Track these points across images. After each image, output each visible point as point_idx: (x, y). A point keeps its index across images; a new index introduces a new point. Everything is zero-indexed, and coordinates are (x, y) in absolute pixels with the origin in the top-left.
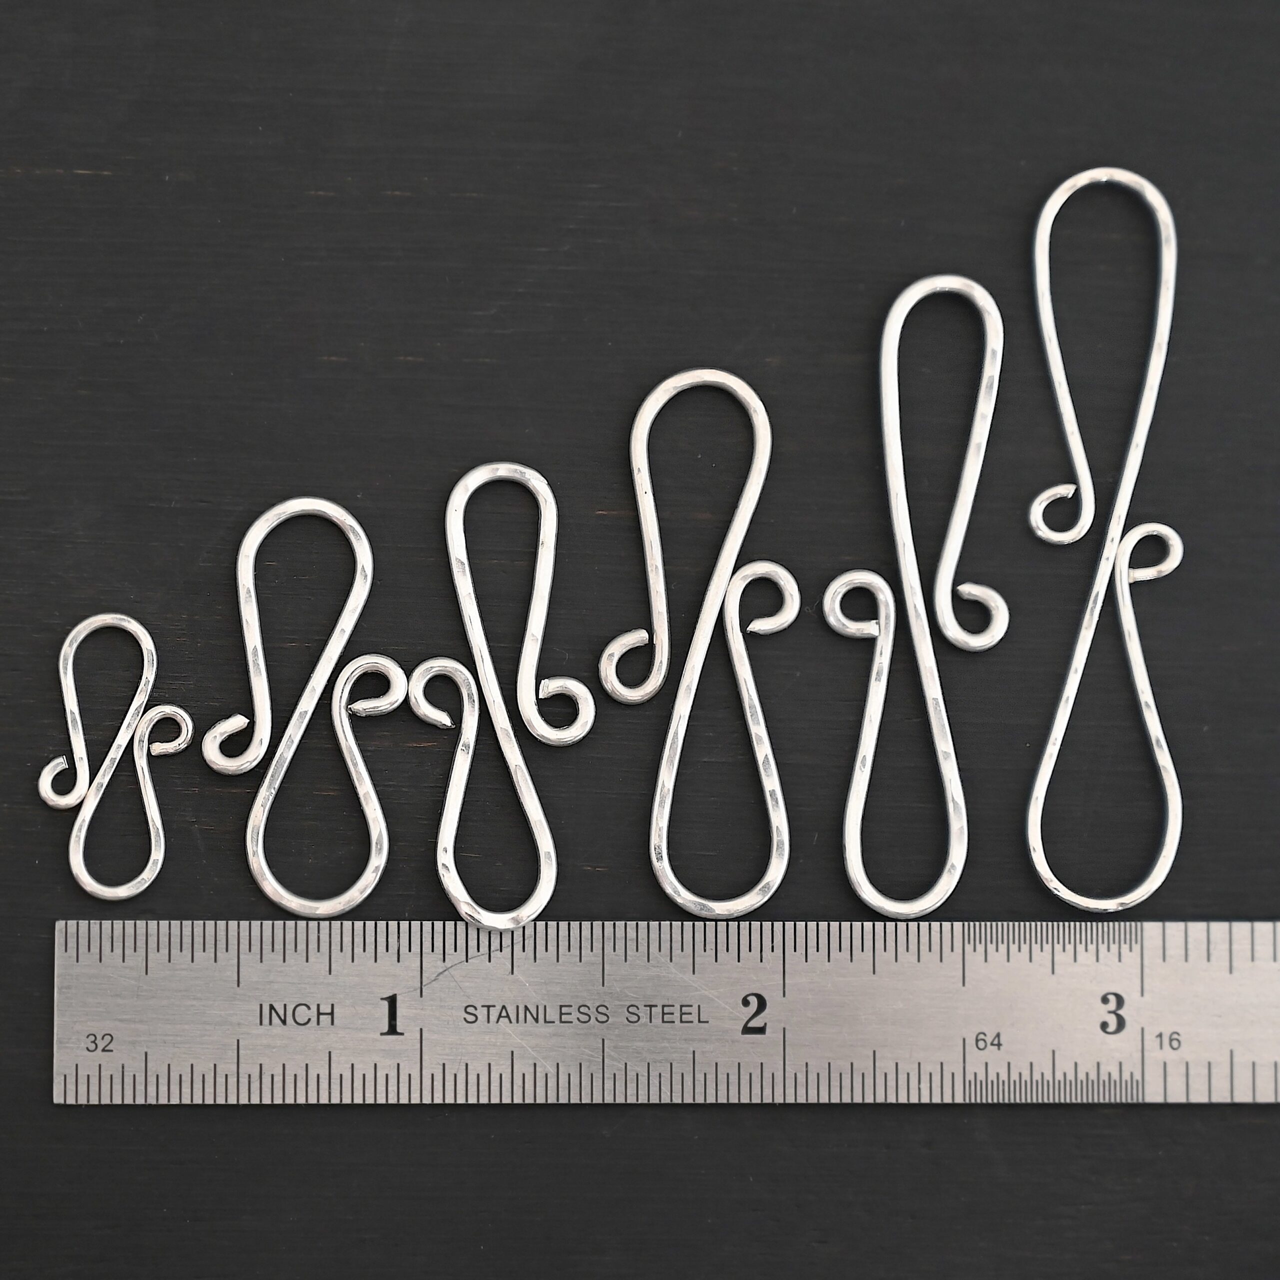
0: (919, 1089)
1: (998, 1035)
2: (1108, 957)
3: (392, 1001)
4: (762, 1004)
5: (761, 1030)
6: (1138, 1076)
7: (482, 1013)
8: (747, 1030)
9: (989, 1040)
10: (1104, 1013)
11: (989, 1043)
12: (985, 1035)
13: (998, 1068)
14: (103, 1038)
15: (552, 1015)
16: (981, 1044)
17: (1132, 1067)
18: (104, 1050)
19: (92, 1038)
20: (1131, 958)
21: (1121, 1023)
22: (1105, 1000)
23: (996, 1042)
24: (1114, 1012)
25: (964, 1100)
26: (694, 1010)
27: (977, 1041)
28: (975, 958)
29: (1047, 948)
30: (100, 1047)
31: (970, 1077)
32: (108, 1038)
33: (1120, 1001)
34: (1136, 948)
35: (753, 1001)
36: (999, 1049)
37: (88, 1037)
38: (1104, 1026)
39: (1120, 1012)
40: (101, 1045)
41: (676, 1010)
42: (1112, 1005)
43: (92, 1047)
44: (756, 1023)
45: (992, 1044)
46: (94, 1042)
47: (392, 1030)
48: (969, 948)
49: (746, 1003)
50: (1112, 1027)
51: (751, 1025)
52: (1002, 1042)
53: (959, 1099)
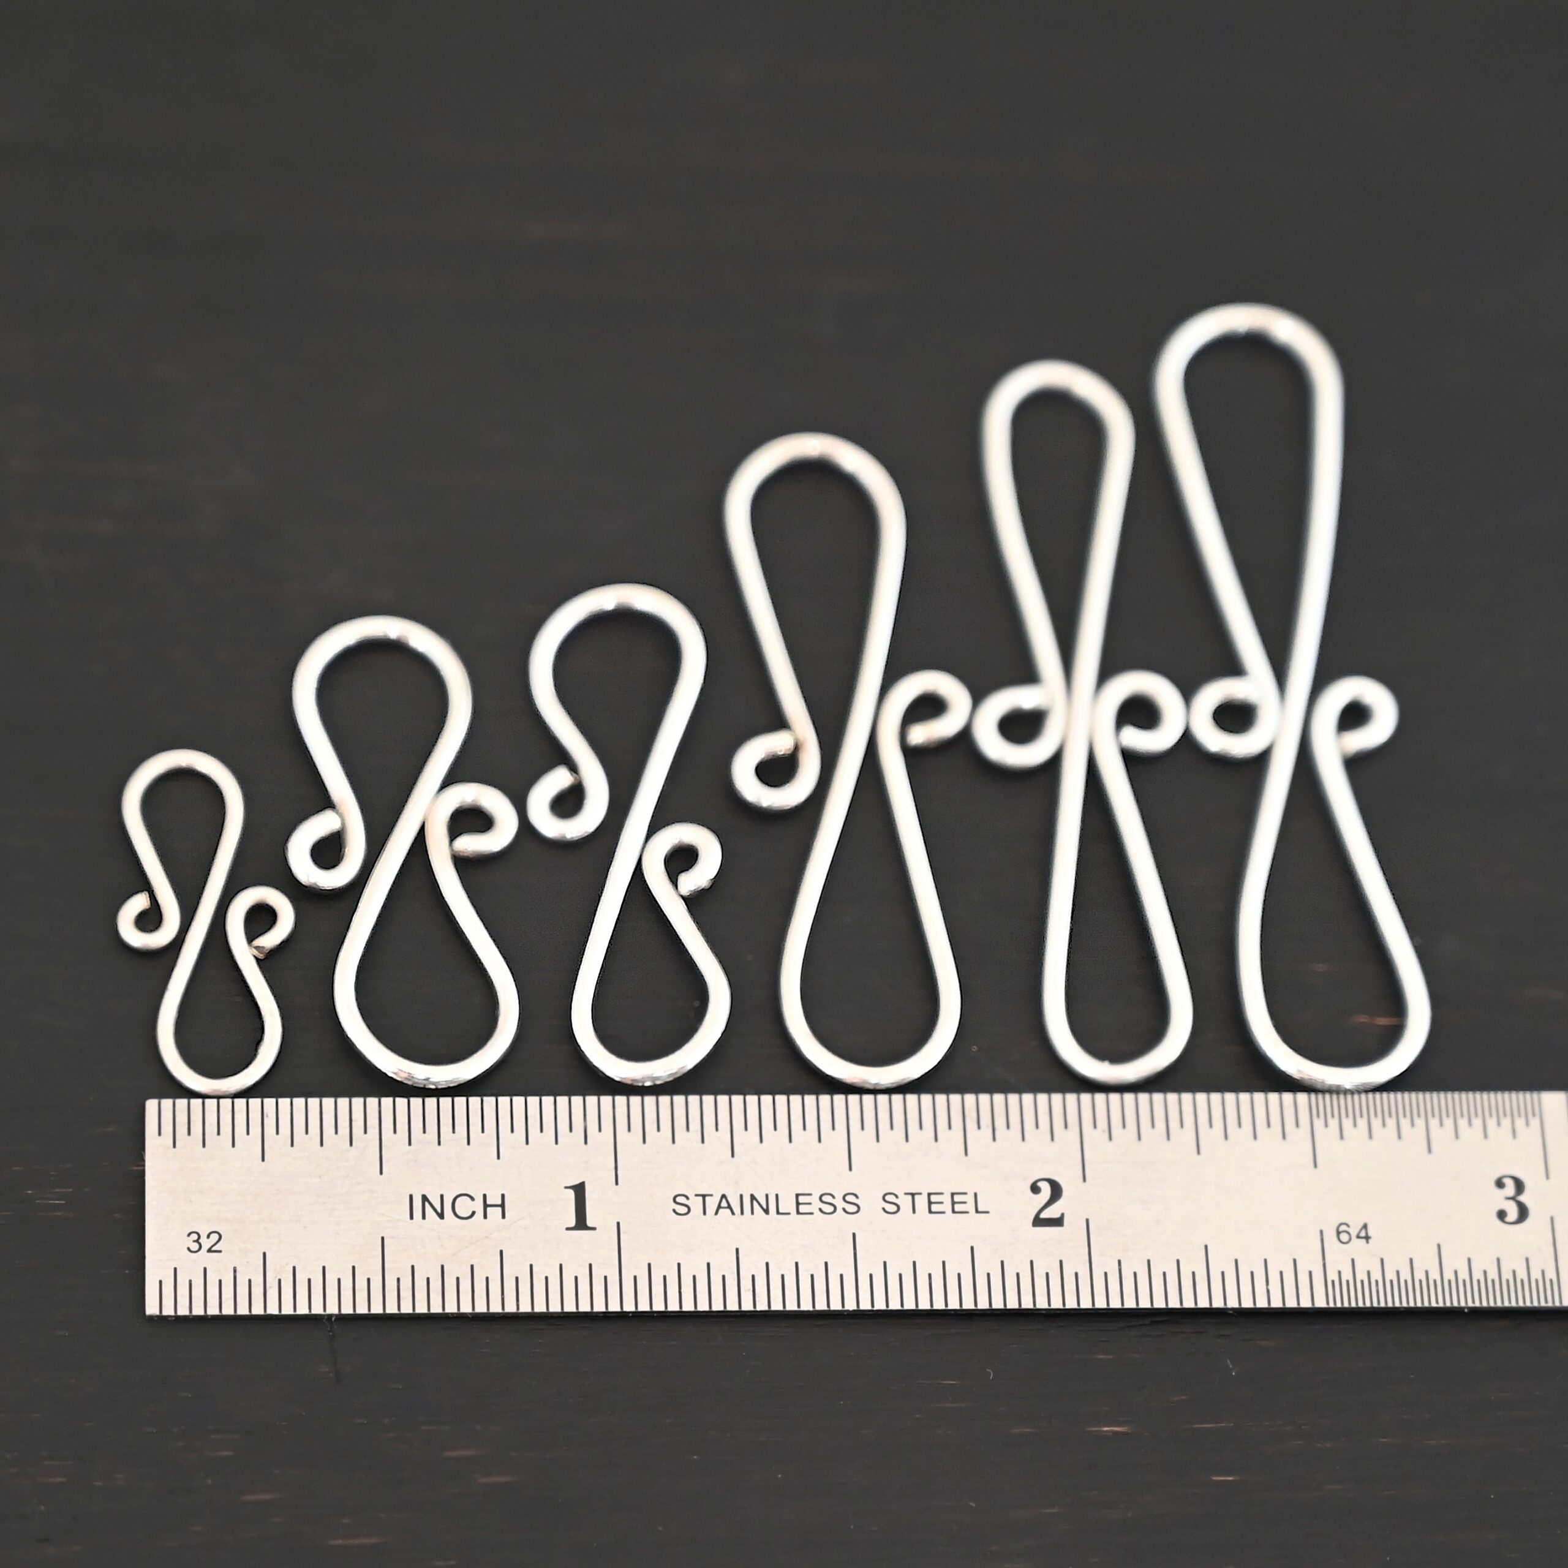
0: (1268, 1291)
1: (1365, 1226)
2: (1499, 1133)
3: (579, 1190)
4: (1056, 1191)
5: (1058, 1222)
6: (1551, 1274)
7: (696, 1204)
8: (1038, 1222)
9: (1354, 1232)
10: (1501, 1200)
11: (1354, 1235)
12: (1348, 1226)
13: (1367, 1264)
14: (208, 1237)
15: (787, 1205)
16: (1344, 1237)
17: (1543, 1263)
18: (210, 1251)
19: (195, 1237)
20: (1529, 1134)
21: (1523, 1213)
22: (1500, 1184)
23: (1363, 1234)
24: (1513, 1198)
25: (1328, 1303)
26: (970, 1199)
27: (1338, 1233)
28: (1327, 1135)
29: (1420, 1122)
30: (205, 1247)
31: (1332, 1276)
32: (215, 1237)
33: (1519, 1186)
34: (1535, 1122)
35: (1046, 1189)
36: (1368, 1242)
37: (189, 1235)
38: (1502, 1215)
39: (1521, 1198)
40: (206, 1244)
41: (947, 1199)
42: (1510, 1188)
43: (195, 1247)
44: (1050, 1213)
45: (1358, 1237)
46: (197, 1241)
47: (581, 1223)
48: (1319, 1123)
49: (1035, 1189)
50: (1513, 1213)
51: (1043, 1215)
52: (1370, 1234)
53: (1320, 1303)
